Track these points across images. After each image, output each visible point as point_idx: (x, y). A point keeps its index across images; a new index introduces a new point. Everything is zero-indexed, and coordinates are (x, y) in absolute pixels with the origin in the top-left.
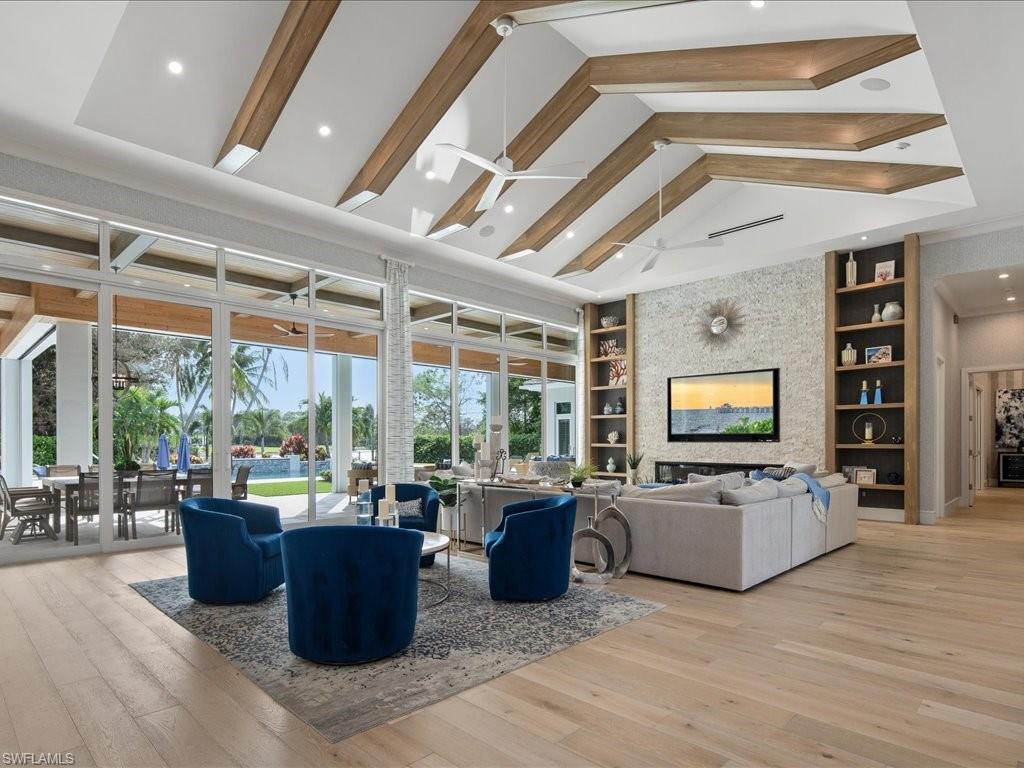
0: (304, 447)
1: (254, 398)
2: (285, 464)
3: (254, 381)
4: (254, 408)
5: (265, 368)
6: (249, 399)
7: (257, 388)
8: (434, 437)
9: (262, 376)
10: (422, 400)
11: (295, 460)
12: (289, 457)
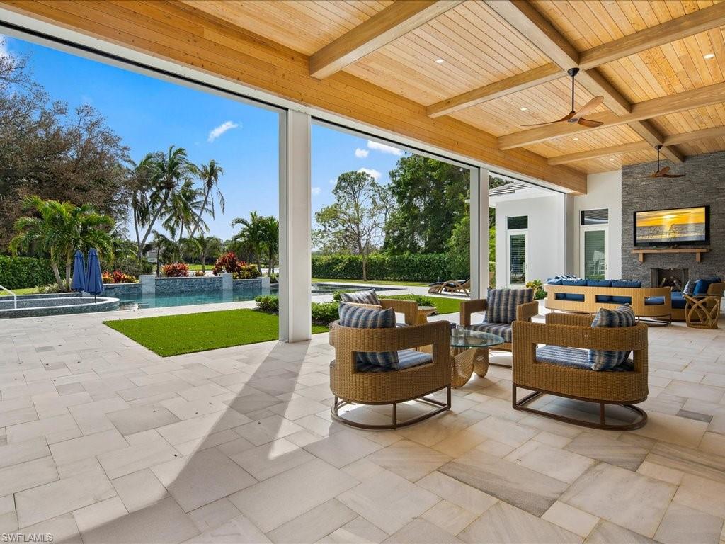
0: (236, 265)
1: (197, 226)
2: (217, 283)
3: (197, 212)
4: (197, 235)
5: (206, 202)
6: (192, 227)
7: (199, 217)
8: (346, 257)
9: (203, 208)
10: (330, 228)
11: (227, 279)
12: (222, 275)
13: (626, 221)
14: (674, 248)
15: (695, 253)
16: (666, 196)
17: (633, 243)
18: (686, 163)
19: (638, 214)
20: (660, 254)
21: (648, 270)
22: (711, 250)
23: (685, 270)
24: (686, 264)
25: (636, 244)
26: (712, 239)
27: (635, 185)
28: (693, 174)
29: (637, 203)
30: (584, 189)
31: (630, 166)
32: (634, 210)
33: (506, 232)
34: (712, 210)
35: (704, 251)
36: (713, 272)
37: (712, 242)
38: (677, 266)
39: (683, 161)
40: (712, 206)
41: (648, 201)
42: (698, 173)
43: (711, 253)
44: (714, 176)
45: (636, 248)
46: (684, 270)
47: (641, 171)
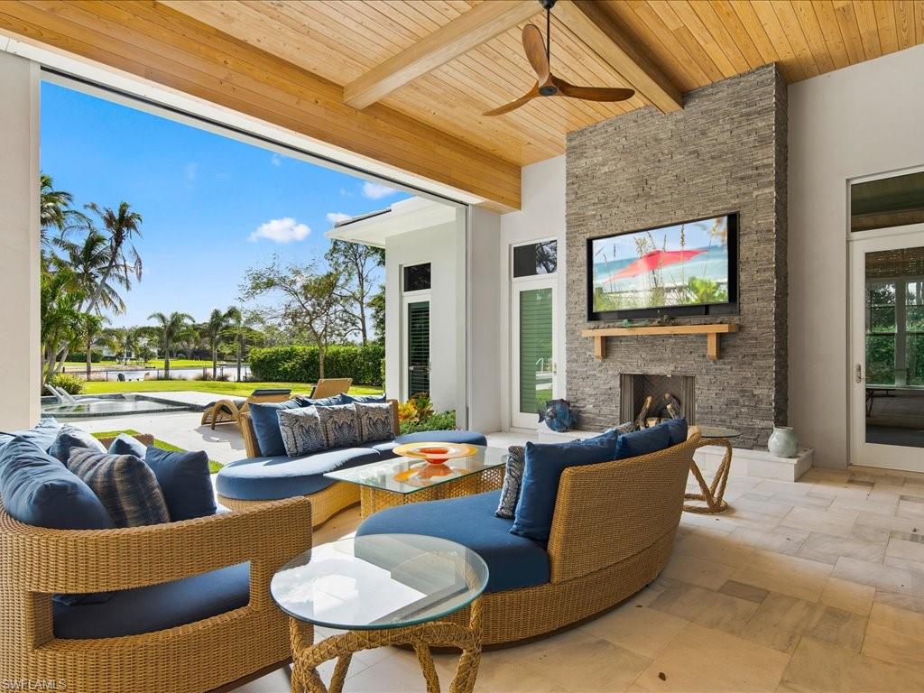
13: (574, 261)
14: (661, 324)
15: (705, 336)
16: (649, 196)
17: (586, 313)
18: (687, 109)
19: (595, 242)
20: (636, 338)
21: (613, 376)
22: (741, 328)
23: (689, 380)
24: (688, 365)
25: (593, 316)
26: (744, 298)
27: (589, 175)
28: (704, 133)
29: (594, 215)
30: (516, 199)
31: (581, 132)
32: (588, 236)
33: (401, 297)
34: (744, 223)
35: (724, 329)
36: (747, 386)
37: (745, 307)
38: (672, 368)
39: (683, 105)
40: (743, 211)
41: (615, 210)
42: (714, 132)
43: (743, 335)
44: (748, 133)
45: (592, 324)
46: (686, 377)
47: (600, 139)
